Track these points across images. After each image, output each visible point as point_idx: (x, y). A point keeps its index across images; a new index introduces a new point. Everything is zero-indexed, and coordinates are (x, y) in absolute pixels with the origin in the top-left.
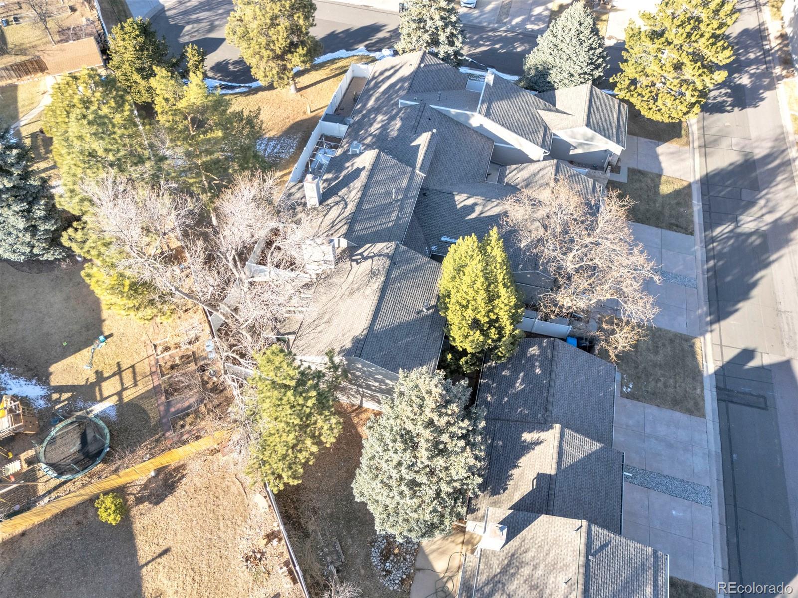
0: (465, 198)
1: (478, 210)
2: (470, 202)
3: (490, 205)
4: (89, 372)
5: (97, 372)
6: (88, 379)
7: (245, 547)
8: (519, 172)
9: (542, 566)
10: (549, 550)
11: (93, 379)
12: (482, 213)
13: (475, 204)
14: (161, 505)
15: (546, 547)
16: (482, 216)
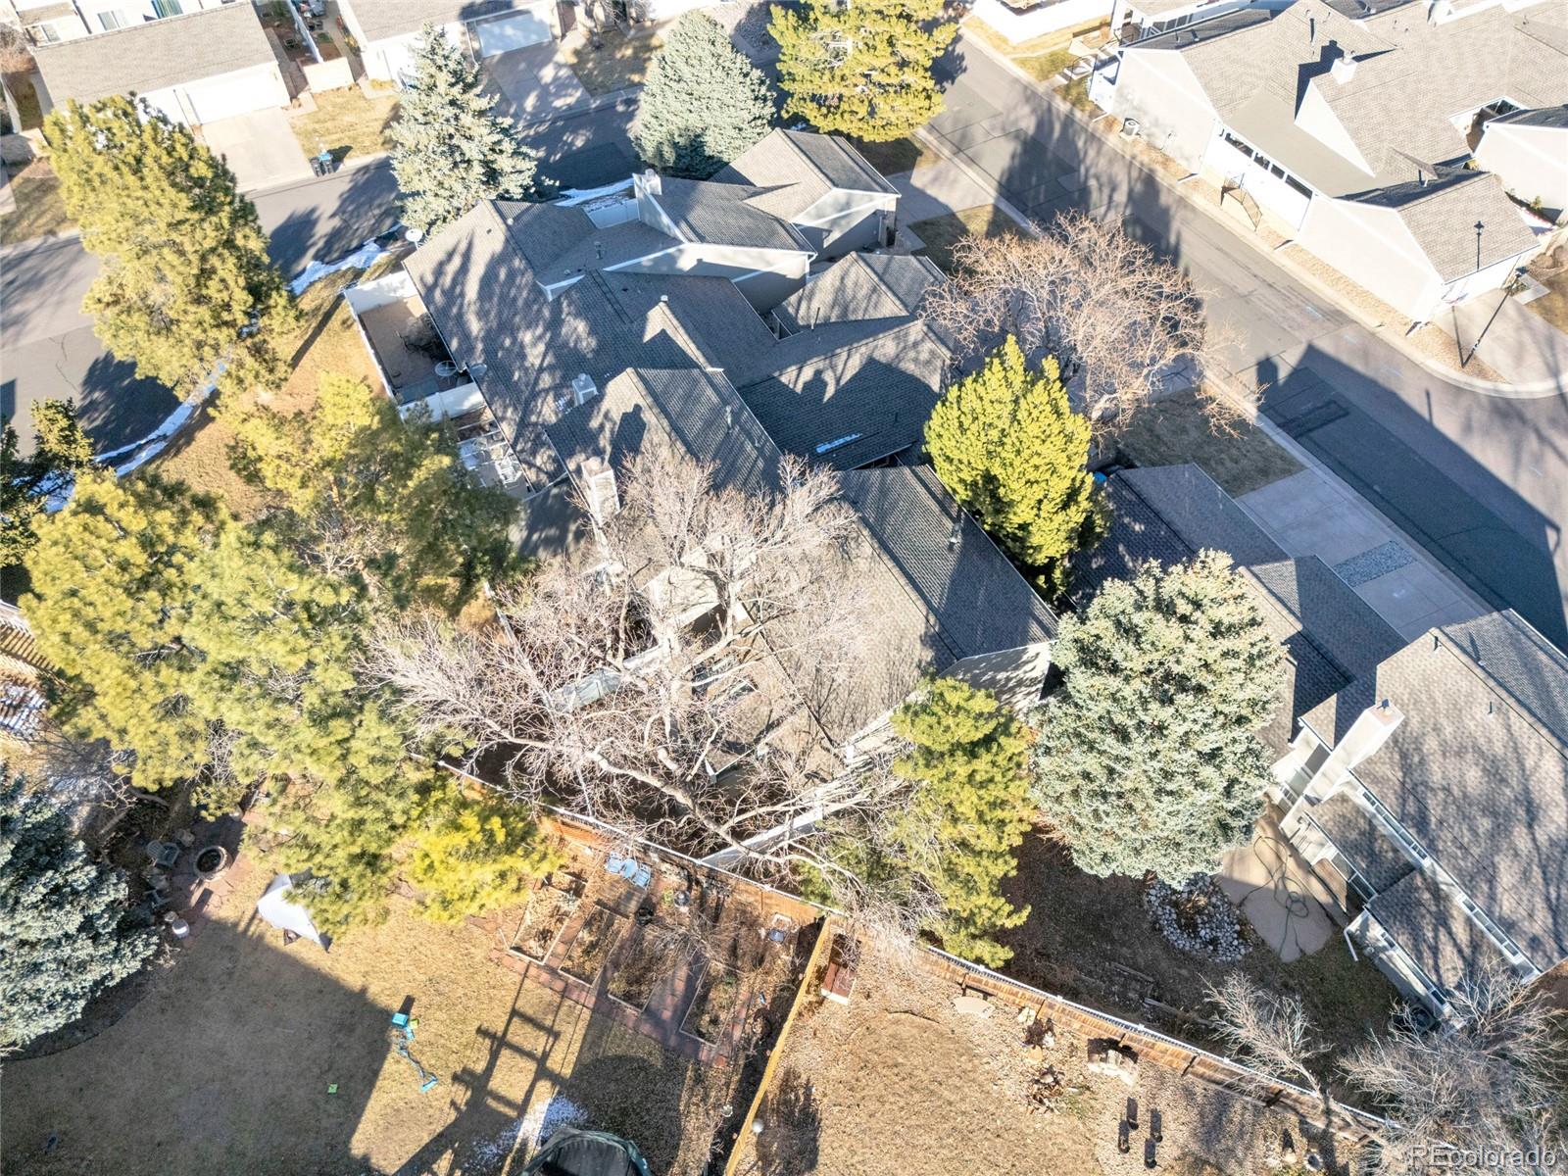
0: (795, 373)
1: (829, 377)
2: (808, 373)
3: (840, 363)
4: (441, 1089)
5: (456, 1078)
6: (453, 1103)
7: (1013, 1089)
8: (810, 300)
9: (1444, 721)
10: (1430, 697)
11: (462, 1095)
12: (838, 381)
13: (818, 373)
14: (821, 1159)
15: (1424, 697)
16: (842, 382)
